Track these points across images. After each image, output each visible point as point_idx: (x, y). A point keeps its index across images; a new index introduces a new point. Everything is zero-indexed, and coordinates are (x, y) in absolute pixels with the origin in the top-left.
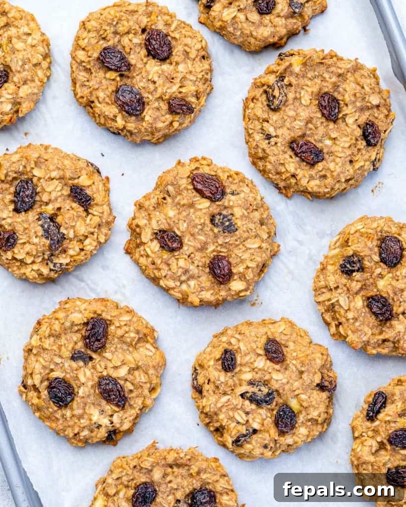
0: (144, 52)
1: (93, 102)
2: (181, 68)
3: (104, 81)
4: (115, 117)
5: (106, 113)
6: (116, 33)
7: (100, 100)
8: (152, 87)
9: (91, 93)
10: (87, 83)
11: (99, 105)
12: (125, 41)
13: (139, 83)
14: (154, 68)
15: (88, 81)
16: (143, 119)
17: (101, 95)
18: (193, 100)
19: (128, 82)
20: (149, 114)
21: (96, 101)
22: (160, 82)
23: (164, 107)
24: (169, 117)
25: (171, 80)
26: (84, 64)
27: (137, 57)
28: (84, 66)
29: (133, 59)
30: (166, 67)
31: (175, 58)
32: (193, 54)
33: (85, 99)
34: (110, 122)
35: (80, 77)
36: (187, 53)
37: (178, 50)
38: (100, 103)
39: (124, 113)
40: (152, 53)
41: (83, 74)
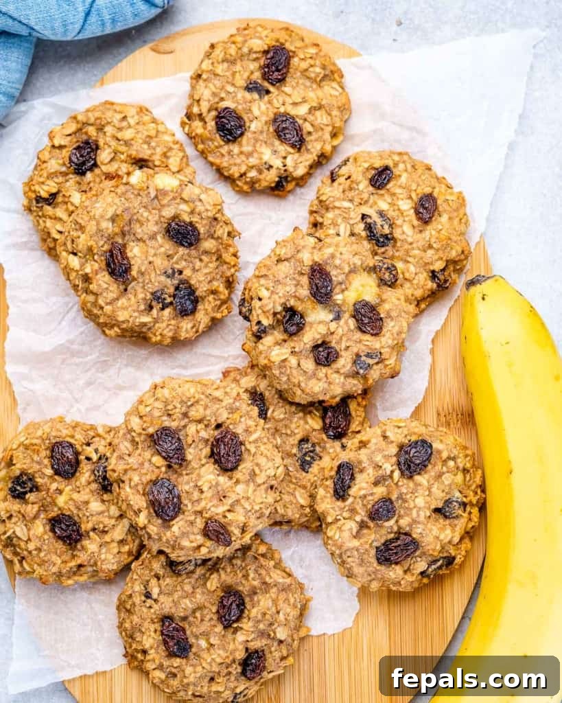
0: (207, 451)
1: (123, 482)
2: (240, 488)
3: (147, 465)
4: (140, 511)
5: (132, 503)
6: (185, 415)
7: (132, 484)
8: (196, 495)
9: (126, 471)
10: (127, 457)
11: (128, 489)
12: (192, 429)
13: (184, 485)
14: (209, 475)
15: (129, 455)
16: (169, 527)
17: (136, 479)
18: (237, 532)
19: (173, 477)
20: (178, 526)
21: (127, 482)
22: (208, 494)
23: (200, 523)
24: (200, 539)
25: (222, 497)
26: (133, 434)
27: (196, 454)
28: (133, 437)
29: (190, 454)
30: (223, 480)
31: (238, 474)
32: (260, 480)
33: (116, 475)
34: (132, 513)
35: (122, 447)
36: (253, 475)
37: (245, 467)
38: (130, 487)
39: (152, 511)
40: (215, 457)
41: (128, 445)
